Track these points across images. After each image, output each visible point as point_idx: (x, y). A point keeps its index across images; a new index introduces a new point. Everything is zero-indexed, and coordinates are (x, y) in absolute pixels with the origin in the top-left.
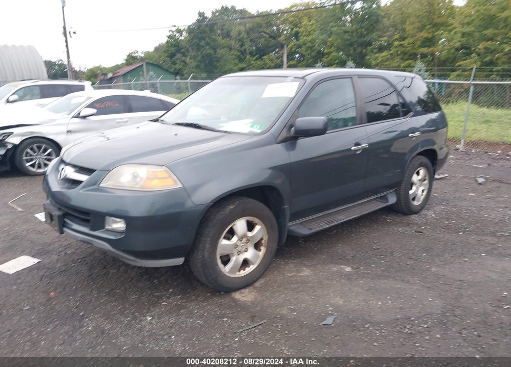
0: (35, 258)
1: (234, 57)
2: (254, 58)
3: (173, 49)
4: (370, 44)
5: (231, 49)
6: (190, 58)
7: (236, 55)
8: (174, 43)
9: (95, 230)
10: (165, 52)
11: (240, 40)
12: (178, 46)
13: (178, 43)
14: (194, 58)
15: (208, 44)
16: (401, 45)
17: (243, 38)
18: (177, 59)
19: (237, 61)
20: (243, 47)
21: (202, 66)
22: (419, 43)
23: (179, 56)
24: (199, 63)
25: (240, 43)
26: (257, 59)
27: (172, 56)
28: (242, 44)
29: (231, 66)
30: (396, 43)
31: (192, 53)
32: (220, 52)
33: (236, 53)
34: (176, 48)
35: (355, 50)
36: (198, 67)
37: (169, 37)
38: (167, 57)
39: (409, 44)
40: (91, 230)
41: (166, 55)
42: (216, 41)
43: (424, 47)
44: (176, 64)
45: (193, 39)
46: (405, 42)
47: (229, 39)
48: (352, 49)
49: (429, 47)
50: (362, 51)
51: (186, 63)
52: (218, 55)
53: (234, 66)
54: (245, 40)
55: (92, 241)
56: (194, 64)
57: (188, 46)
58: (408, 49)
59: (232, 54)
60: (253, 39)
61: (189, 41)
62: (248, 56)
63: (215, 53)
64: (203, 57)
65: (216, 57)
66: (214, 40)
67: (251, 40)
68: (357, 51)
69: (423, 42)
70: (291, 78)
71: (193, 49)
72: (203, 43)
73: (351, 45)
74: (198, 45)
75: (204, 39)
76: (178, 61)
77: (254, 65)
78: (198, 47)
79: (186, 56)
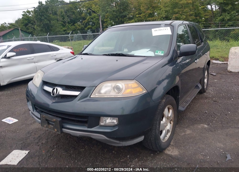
0: (23, 150)
1: (60, 24)
2: (70, 25)
3: (26, 22)
4: (125, 16)
5: (58, 20)
6: (37, 26)
7: (61, 24)
8: (27, 18)
9: (91, 127)
10: (22, 23)
11: (62, 16)
12: (29, 20)
13: (29, 18)
14: (39, 26)
15: (46, 18)
16: (139, 17)
17: (64, 15)
18: (29, 27)
19: (62, 27)
20: (64, 20)
21: (44, 29)
22: (147, 15)
23: (30, 25)
24: (42, 28)
25: (62, 18)
26: (72, 25)
27: (26, 25)
28: (63, 18)
29: (59, 29)
30: (137, 16)
31: (37, 23)
32: (52, 22)
33: (61, 22)
34: (28, 21)
35: (118, 20)
36: (41, 30)
37: (23, 15)
38: (23, 26)
39: (143, 16)
40: (88, 127)
41: (23, 25)
42: (50, 16)
43: (149, 17)
44: (29, 30)
45: (37, 16)
46: (141, 15)
47: (56, 16)
48: (117, 19)
49: (152, 17)
50: (122, 20)
51: (34, 29)
52: (52, 24)
53: (61, 29)
54: (65, 16)
55: (90, 135)
56: (39, 29)
57: (35, 20)
58: (142, 18)
59: (59, 23)
60: (69, 16)
61: (35, 17)
62: (67, 24)
63: (50, 23)
64: (44, 25)
65: (51, 25)
66: (49, 16)
67: (68, 16)
68: (120, 20)
69: (149, 15)
70: (163, 25)
71: (38, 21)
72: (43, 18)
73: (117, 17)
74: (41, 19)
75: (44, 16)
76: (30, 28)
77: (71, 28)
78: (41, 20)
79: (34, 25)
